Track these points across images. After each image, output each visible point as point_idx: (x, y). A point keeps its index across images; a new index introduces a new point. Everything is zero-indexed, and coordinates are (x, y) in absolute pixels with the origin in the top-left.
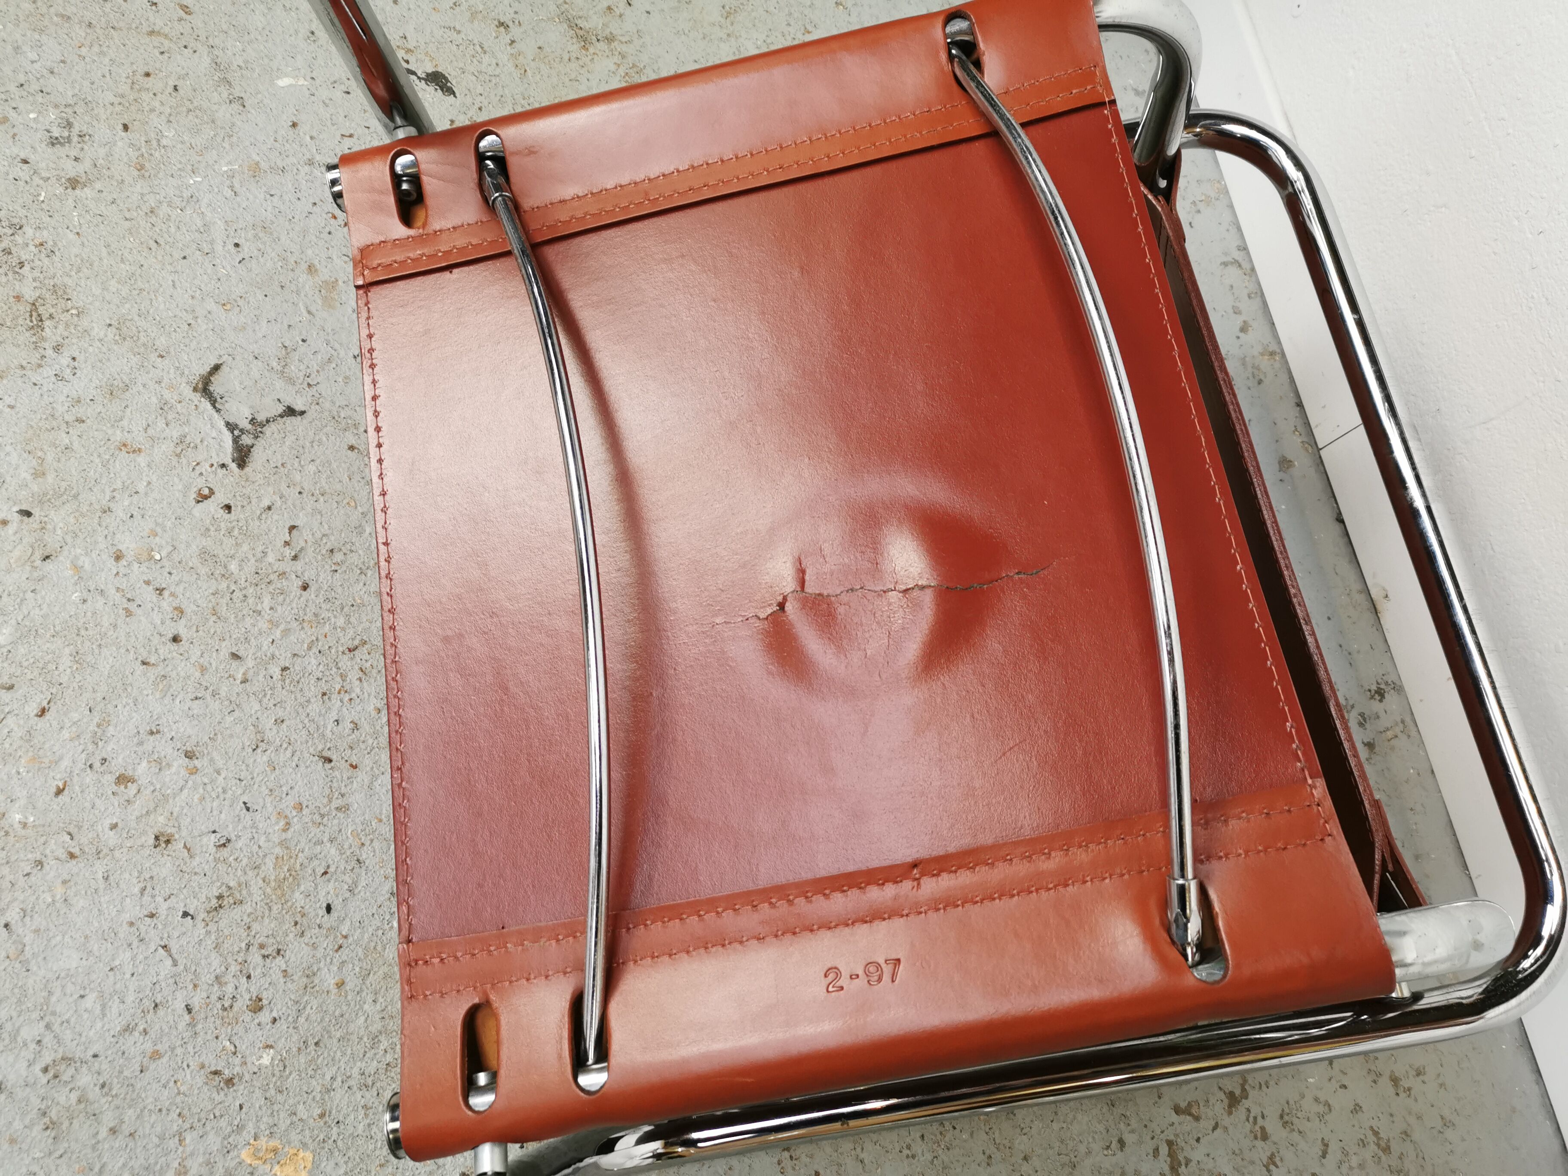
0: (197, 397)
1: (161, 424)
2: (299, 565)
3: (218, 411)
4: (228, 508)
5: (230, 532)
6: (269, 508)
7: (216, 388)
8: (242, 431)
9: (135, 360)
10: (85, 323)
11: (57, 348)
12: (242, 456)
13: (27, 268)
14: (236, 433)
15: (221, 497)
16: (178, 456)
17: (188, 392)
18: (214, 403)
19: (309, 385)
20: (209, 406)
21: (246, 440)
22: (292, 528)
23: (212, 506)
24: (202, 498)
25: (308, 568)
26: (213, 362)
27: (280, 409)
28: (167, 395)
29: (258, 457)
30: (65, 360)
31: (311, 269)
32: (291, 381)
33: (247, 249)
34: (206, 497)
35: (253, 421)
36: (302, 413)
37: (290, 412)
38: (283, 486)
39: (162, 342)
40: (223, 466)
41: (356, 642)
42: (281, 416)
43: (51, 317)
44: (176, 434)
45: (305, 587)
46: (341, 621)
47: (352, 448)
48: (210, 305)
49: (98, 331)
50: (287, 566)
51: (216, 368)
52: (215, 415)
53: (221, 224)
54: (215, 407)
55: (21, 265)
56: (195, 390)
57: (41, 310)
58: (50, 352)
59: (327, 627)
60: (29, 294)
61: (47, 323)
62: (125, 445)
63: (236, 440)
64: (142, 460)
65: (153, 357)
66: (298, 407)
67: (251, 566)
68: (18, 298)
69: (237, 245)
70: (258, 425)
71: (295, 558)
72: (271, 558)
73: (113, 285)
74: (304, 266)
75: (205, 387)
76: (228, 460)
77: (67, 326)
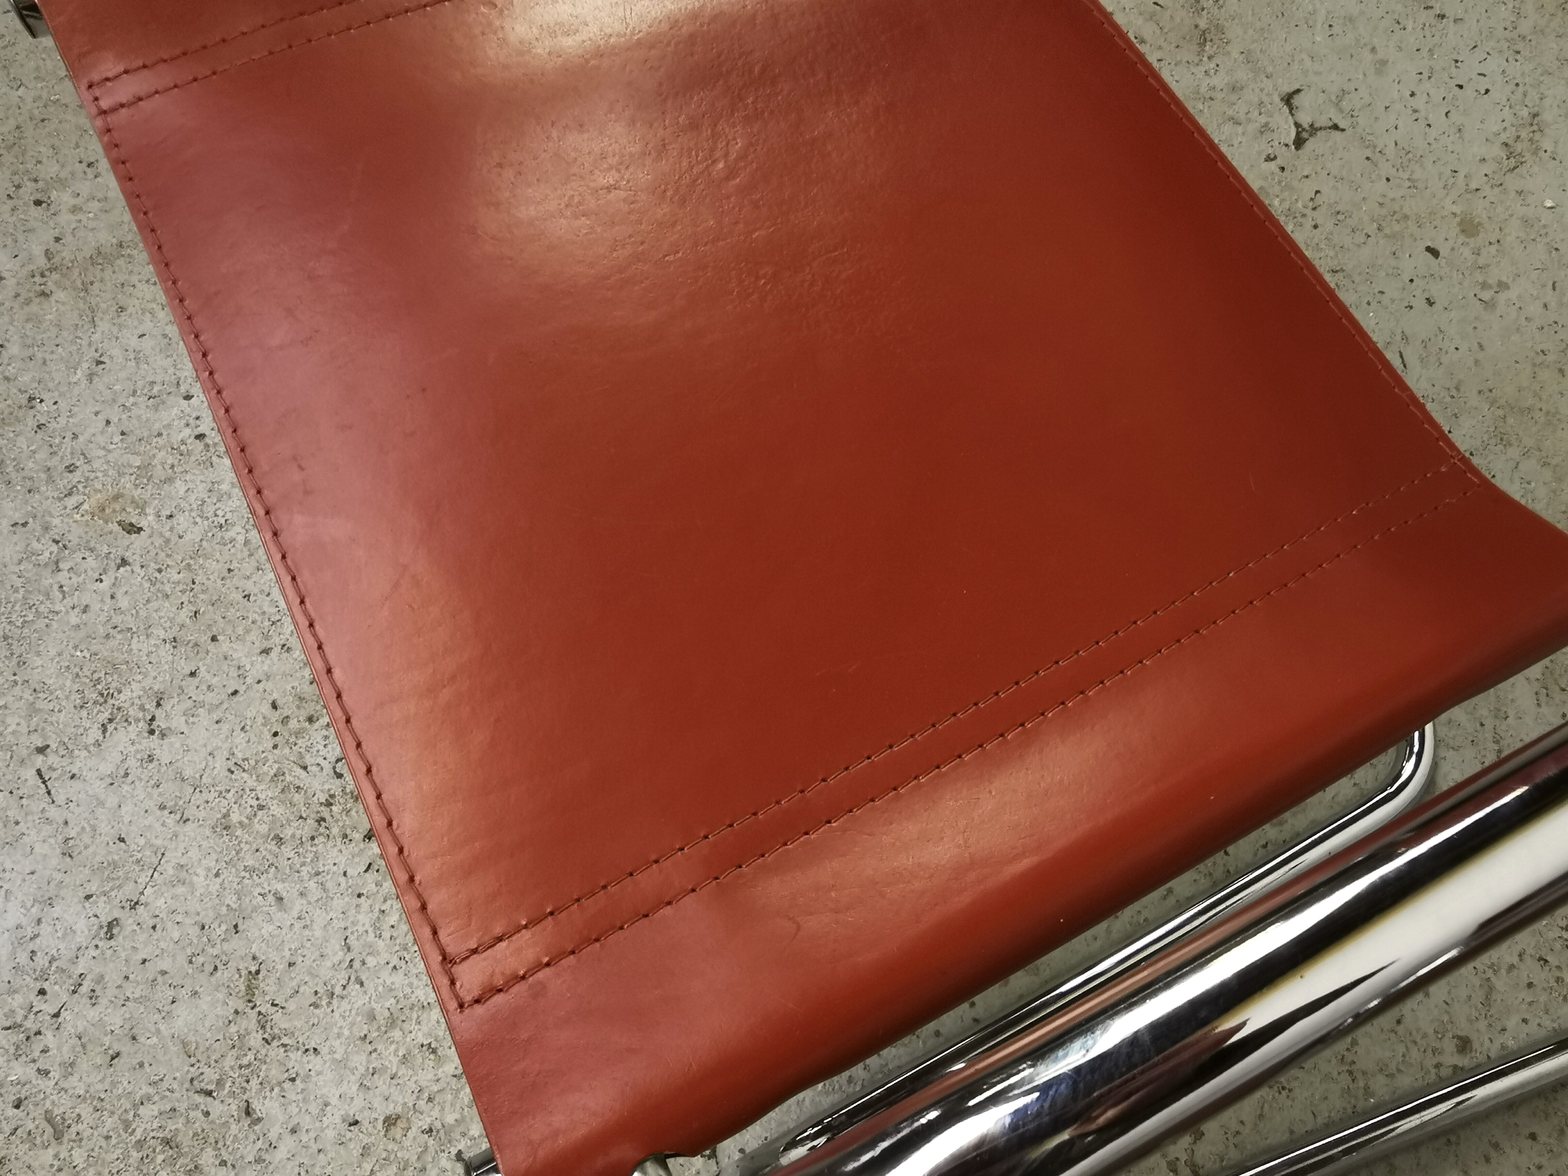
0: (1281, 104)
1: (1256, 113)
2: (1315, 214)
3: (1292, 115)
4: (1283, 169)
5: (1280, 182)
6: (1307, 177)
7: (1296, 101)
8: (1304, 130)
9: (1251, 75)
10: (1228, 48)
11: (1210, 58)
12: (1299, 143)
13: (1206, 11)
14: (1300, 129)
15: (1280, 161)
16: (1262, 133)
17: (1277, 99)
18: (1291, 110)
19: (1352, 116)
20: (1288, 111)
21: (1305, 135)
22: (1317, 192)
23: (1273, 166)
24: (1269, 159)
25: (1320, 216)
26: (1296, 86)
27: (1330, 124)
28: (1266, 99)
29: (1309, 146)
30: (1212, 65)
31: (1373, 50)
32: (1341, 111)
33: (1336, 29)
34: (1272, 160)
35: (1312, 126)
36: (1343, 130)
37: (1335, 127)
38: (1319, 169)
39: (1270, 69)
40: (1287, 145)
41: (1338, 268)
42: (1330, 128)
43: (1211, 40)
44: (1264, 121)
45: (1316, 227)
46: (1332, 254)
47: (1368, 158)
48: (1304, 56)
49: (1235, 54)
50: (1308, 211)
51: (1298, 91)
52: (1290, 117)
53: (1323, 11)
54: (1291, 112)
55: (1203, 9)
56: (1282, 99)
57: (1207, 35)
58: (1205, 59)
59: (1322, 254)
60: (1203, 24)
61: (1208, 43)
62: (1233, 119)
63: (1298, 133)
64: (1240, 129)
65: (1263, 76)
66: (1341, 126)
67: (1286, 205)
68: (1196, 26)
69: (1330, 26)
70: (1314, 129)
71: (1314, 209)
72: (1300, 205)
73: (1251, 32)
74: (1369, 47)
75: (1288, 99)
76: (1291, 143)
77: (1218, 47)
